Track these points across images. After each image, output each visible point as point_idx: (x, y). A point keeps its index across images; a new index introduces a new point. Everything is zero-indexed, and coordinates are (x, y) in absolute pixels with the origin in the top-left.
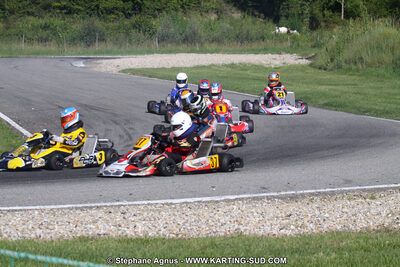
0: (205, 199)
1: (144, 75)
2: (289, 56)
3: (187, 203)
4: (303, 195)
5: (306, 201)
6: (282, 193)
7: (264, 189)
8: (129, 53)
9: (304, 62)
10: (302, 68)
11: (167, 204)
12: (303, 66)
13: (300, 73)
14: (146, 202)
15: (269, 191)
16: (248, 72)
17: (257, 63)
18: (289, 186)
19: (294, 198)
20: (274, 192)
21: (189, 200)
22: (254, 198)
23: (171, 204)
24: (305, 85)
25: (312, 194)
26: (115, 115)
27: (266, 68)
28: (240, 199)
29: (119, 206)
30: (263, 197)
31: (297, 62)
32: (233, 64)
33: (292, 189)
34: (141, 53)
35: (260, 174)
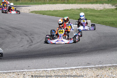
0: (61, 68)
1: (41, 14)
2: (107, 5)
3: (53, 70)
4: (106, 67)
5: (107, 69)
6: (97, 66)
7: (89, 64)
8: (35, 4)
9: (114, 7)
10: (112, 10)
11: (44, 71)
12: (112, 9)
13: (111, 13)
14: (35, 70)
15: (91, 65)
16: (88, 12)
17: (92, 8)
18: (100, 63)
19: (101, 68)
20: (93, 65)
21: (54, 69)
22: (84, 68)
23: (47, 71)
24: (113, 18)
25: (110, 66)
26: (26, 32)
27: (96, 10)
28: (77, 69)
29: (23, 72)
30: (88, 68)
31: (110, 8)
32: (81, 9)
33: (101, 64)
34: (41, 4)
35: (88, 58)
